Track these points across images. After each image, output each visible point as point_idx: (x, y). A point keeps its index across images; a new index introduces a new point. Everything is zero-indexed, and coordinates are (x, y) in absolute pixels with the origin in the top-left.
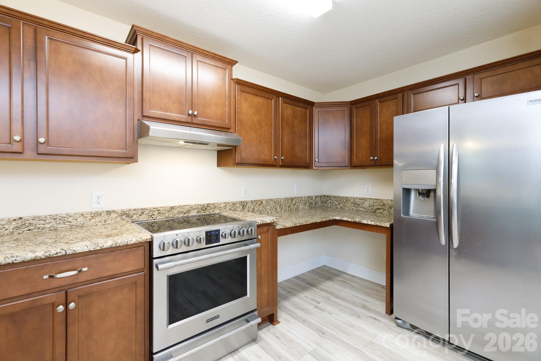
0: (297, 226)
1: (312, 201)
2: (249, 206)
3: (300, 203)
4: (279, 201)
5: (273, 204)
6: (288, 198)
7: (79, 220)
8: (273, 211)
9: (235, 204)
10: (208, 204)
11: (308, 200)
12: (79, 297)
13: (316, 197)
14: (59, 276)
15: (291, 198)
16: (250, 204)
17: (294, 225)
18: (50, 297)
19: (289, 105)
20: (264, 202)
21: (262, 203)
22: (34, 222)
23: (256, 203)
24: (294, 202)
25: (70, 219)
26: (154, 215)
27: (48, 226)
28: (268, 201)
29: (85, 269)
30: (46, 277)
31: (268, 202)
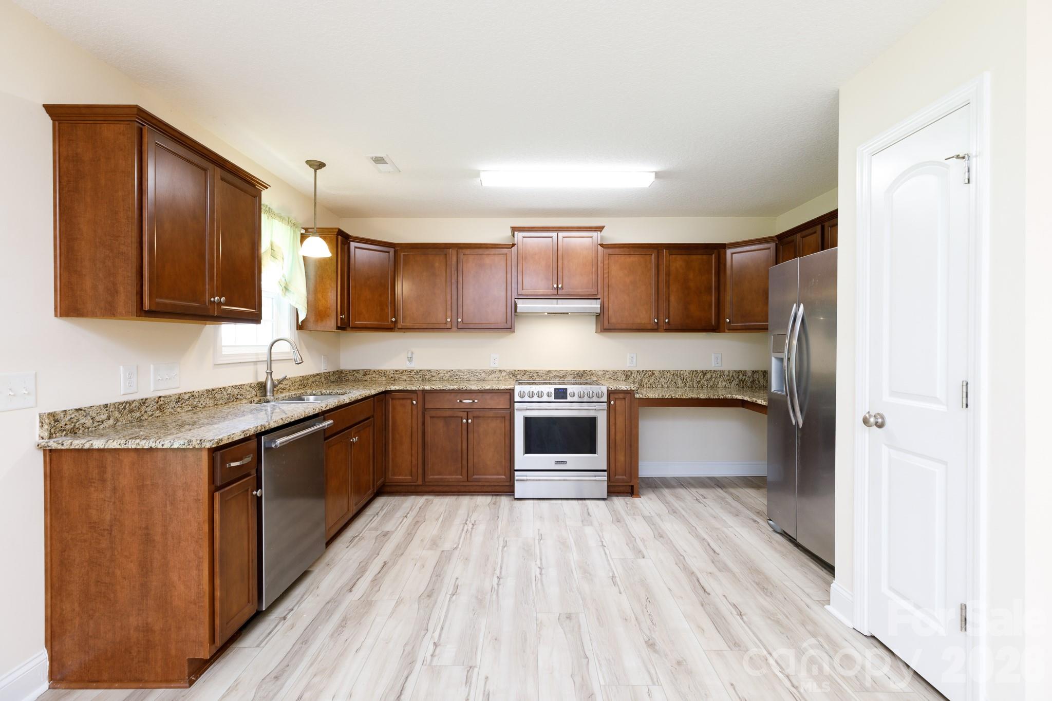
0: (664, 398)
1: (744, 378)
2: (635, 376)
3: (719, 379)
4: (681, 373)
5: (671, 376)
6: (697, 372)
7: (482, 375)
8: (670, 386)
9: (616, 373)
10: (584, 371)
11: (737, 376)
12: (474, 417)
13: (754, 372)
14: (464, 401)
15: (702, 372)
16: (636, 374)
17: (660, 397)
18: (461, 414)
19: (679, 256)
20: (657, 374)
21: (653, 374)
22: (459, 374)
23: (645, 374)
24: (708, 376)
25: (477, 374)
26: (534, 376)
27: (466, 377)
28: (662, 373)
29: (476, 401)
30: (458, 401)
31: (664, 374)
